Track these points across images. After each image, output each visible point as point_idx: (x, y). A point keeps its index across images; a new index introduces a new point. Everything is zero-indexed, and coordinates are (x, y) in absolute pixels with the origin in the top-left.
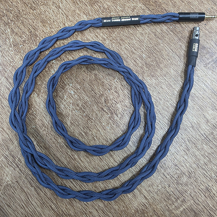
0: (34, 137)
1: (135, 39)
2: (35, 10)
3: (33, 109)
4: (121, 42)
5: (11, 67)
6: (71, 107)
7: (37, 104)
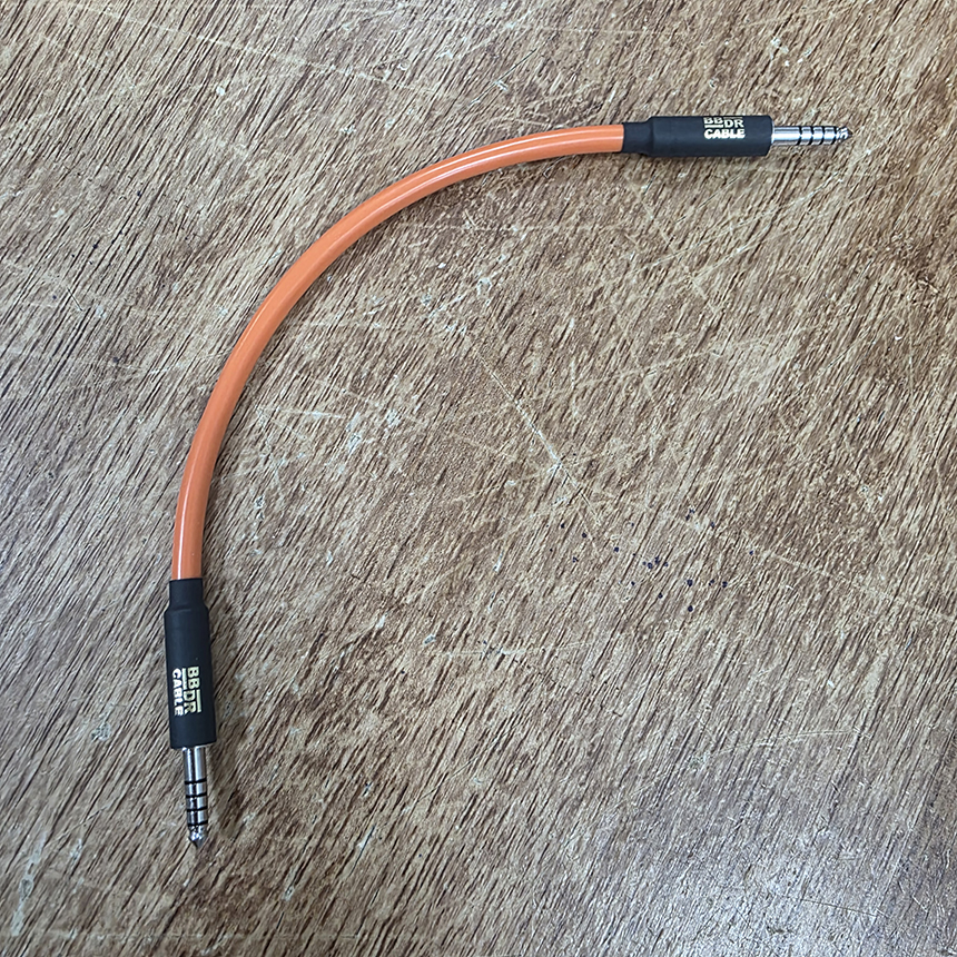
0: (48, 334)
1: (775, 673)
2: (719, 84)
3: (190, 270)
4: (729, 599)
5: (370, 79)
6: (271, 465)
7: (228, 282)
